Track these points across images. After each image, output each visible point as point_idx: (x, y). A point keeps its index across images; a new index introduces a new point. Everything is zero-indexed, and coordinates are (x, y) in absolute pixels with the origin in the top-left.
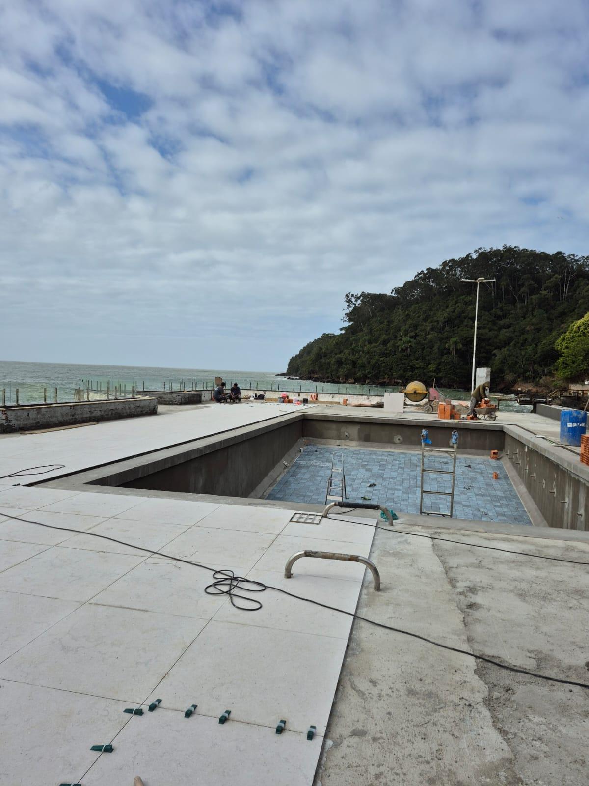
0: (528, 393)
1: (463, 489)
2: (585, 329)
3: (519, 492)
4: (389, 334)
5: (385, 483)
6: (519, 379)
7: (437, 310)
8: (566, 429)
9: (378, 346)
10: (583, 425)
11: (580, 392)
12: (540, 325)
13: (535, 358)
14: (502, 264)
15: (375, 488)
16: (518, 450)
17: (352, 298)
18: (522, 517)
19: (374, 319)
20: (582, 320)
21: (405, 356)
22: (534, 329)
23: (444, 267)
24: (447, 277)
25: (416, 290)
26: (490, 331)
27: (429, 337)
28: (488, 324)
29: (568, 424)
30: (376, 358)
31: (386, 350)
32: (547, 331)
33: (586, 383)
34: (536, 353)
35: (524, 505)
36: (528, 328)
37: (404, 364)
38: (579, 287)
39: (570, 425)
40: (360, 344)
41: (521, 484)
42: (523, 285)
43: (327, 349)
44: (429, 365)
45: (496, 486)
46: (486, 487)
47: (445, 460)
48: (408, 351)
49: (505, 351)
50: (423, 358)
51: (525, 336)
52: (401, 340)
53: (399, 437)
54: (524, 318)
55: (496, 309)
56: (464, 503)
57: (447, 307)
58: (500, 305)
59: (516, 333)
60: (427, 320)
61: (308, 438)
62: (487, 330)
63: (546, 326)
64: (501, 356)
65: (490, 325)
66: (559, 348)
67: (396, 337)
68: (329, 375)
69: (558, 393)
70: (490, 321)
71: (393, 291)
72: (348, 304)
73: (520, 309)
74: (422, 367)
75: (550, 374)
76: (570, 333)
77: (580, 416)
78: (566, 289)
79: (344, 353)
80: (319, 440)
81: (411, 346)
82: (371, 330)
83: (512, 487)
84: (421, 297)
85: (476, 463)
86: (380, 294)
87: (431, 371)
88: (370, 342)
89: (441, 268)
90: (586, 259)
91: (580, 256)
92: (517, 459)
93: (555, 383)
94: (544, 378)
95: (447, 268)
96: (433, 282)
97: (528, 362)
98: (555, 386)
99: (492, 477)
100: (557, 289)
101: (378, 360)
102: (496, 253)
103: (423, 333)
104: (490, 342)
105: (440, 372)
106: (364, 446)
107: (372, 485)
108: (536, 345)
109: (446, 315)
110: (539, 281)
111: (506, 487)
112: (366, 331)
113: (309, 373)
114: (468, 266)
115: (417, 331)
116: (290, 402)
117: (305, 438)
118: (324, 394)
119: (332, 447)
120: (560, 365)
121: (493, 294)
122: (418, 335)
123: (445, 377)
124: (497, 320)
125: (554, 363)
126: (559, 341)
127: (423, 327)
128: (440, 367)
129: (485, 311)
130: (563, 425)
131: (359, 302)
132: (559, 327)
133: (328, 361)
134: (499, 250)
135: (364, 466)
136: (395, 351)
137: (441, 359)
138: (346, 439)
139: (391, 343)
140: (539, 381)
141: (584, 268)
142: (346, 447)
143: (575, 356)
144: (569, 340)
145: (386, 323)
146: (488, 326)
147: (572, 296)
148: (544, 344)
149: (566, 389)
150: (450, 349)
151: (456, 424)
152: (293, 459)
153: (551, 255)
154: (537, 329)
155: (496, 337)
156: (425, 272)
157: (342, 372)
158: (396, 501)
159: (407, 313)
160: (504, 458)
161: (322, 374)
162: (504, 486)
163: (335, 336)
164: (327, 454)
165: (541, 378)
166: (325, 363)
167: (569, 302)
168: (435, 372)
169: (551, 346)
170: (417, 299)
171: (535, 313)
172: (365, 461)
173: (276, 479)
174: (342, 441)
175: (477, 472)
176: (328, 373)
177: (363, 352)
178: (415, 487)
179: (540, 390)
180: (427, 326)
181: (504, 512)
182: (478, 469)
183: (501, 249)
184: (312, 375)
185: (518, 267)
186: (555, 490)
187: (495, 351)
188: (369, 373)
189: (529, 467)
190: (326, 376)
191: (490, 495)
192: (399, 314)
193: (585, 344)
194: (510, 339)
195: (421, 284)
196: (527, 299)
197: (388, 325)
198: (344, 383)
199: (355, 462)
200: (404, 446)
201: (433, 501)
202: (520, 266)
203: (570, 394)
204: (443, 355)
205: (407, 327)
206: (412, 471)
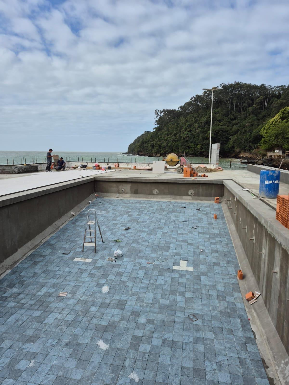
0: (246, 158)
1: (191, 229)
2: (276, 123)
3: (230, 229)
4: (177, 130)
5: (138, 226)
6: (242, 151)
7: (201, 117)
8: (264, 186)
9: (172, 137)
10: (277, 182)
11: (272, 156)
12: (253, 123)
13: (250, 139)
14: (234, 91)
15: (129, 231)
16: (231, 198)
17: (159, 112)
18: (230, 253)
19: (170, 123)
20: (274, 118)
21: (185, 141)
22: (250, 125)
23: (205, 94)
24: (206, 99)
25: (190, 107)
26: (228, 126)
27: (197, 131)
28: (227, 123)
29: (266, 181)
30: (171, 143)
31: (176, 138)
32: (256, 126)
33: (276, 151)
34: (251, 137)
35: (232, 241)
36: (247, 125)
37: (185, 145)
38: (273, 102)
39: (267, 182)
40: (163, 136)
41: (232, 223)
42: (244, 102)
43: (147, 139)
44: (197, 146)
45: (215, 225)
46: (207, 226)
47: (184, 205)
48: (187, 139)
49: (235, 137)
50: (195, 142)
51: (245, 129)
52: (184, 133)
53: (156, 190)
54: (245, 119)
55: (231, 115)
56: (189, 241)
57: (206, 115)
58: (233, 113)
59: (241, 128)
60: (196, 122)
61: (98, 193)
62: (226, 126)
63: (256, 123)
64: (233, 139)
65: (228, 124)
66: (262, 133)
67: (181, 132)
68: (148, 152)
69: (261, 157)
70: (228, 122)
71: (179, 108)
72: (157, 115)
73: (243, 114)
74: (194, 146)
75: (258, 147)
76: (268, 125)
77: (275, 175)
78: (266, 104)
79: (155, 141)
80: (106, 194)
81: (188, 136)
82: (168, 128)
83: (226, 225)
84: (193, 110)
85: (204, 207)
86: (173, 110)
87: (198, 149)
88: (168, 135)
89: (203, 94)
90: (276, 87)
91: (273, 86)
92: (230, 204)
93: (260, 152)
94: (254, 150)
95: (206, 95)
96: (199, 102)
97: (247, 142)
98: (260, 154)
99: (213, 217)
100: (261, 103)
101: (172, 144)
102: (231, 86)
103: (194, 129)
104: (228, 132)
105: (203, 149)
106: (134, 197)
107: (127, 229)
108: (251, 133)
109: (206, 119)
110: (252, 100)
111: (221, 226)
112: (166, 129)
113: (138, 152)
114: (217, 93)
115: (191, 128)
116: (100, 169)
117: (97, 193)
118: (122, 164)
119: (112, 198)
120: (263, 142)
121: (229, 108)
122: (192, 130)
123: (205, 151)
124: (231, 121)
125: (259, 142)
126: (262, 130)
127: (194, 126)
128: (203, 146)
129: (225, 116)
130: (262, 181)
131: (162, 114)
132: (263, 123)
133: (147, 145)
134: (232, 84)
135: (128, 212)
136: (180, 139)
137: (203, 142)
138: (123, 193)
139: (178, 135)
140: (252, 151)
141: (275, 92)
142: (122, 198)
143: (270, 137)
144: (267, 129)
145: (176, 125)
146: (227, 124)
147: (269, 107)
148: (255, 132)
149: (265, 155)
150: (207, 137)
151: (193, 180)
152: (81, 209)
153: (259, 86)
154: (251, 125)
155: (231, 130)
156: (195, 97)
157: (154, 151)
158: (139, 242)
159: (186, 119)
160: (223, 203)
161: (144, 152)
162: (220, 224)
163: (150, 133)
164: (107, 205)
165: (253, 150)
166: (146, 146)
167: (267, 110)
168: (200, 149)
169: (258, 133)
170: (191, 112)
171: (251, 116)
172: (130, 209)
173: (59, 227)
174: (121, 194)
175: (204, 214)
176: (147, 152)
177: (164, 140)
178: (157, 229)
179: (252, 156)
180: (196, 125)
181: (217, 249)
182: (205, 211)
183: (233, 83)
184: (139, 153)
185: (242, 93)
186: (254, 238)
187: (230, 137)
188: (167, 151)
189: (237, 212)
190: (147, 153)
191: (209, 233)
192: (182, 120)
193: (276, 131)
194: (238, 131)
195: (193, 104)
196: (247, 109)
197: (177, 126)
198: (155, 156)
199: (123, 210)
200: (160, 196)
201: (167, 240)
202: (243, 92)
203: (268, 157)
204: (204, 140)
205: (186, 126)
206: (160, 215)
